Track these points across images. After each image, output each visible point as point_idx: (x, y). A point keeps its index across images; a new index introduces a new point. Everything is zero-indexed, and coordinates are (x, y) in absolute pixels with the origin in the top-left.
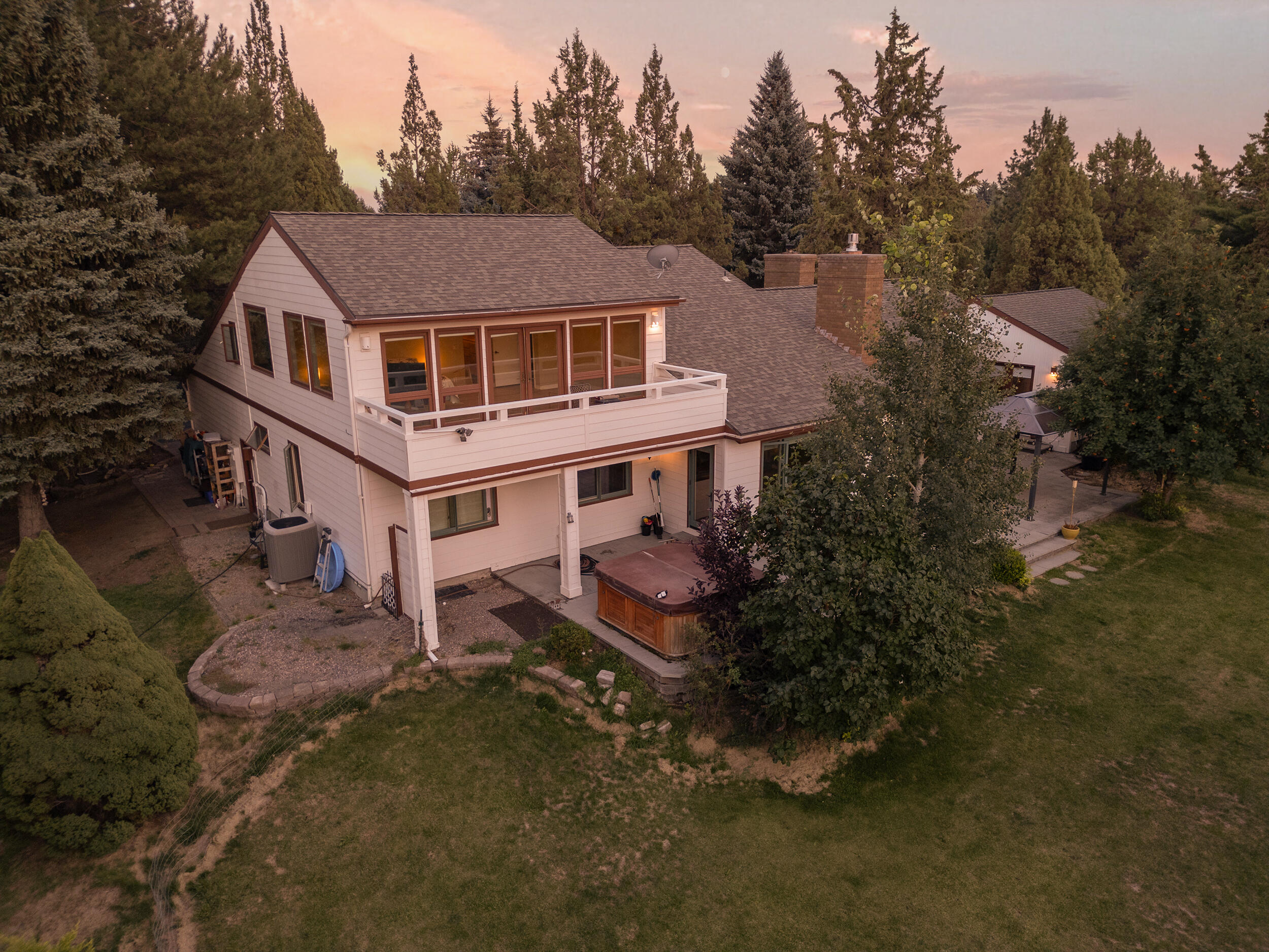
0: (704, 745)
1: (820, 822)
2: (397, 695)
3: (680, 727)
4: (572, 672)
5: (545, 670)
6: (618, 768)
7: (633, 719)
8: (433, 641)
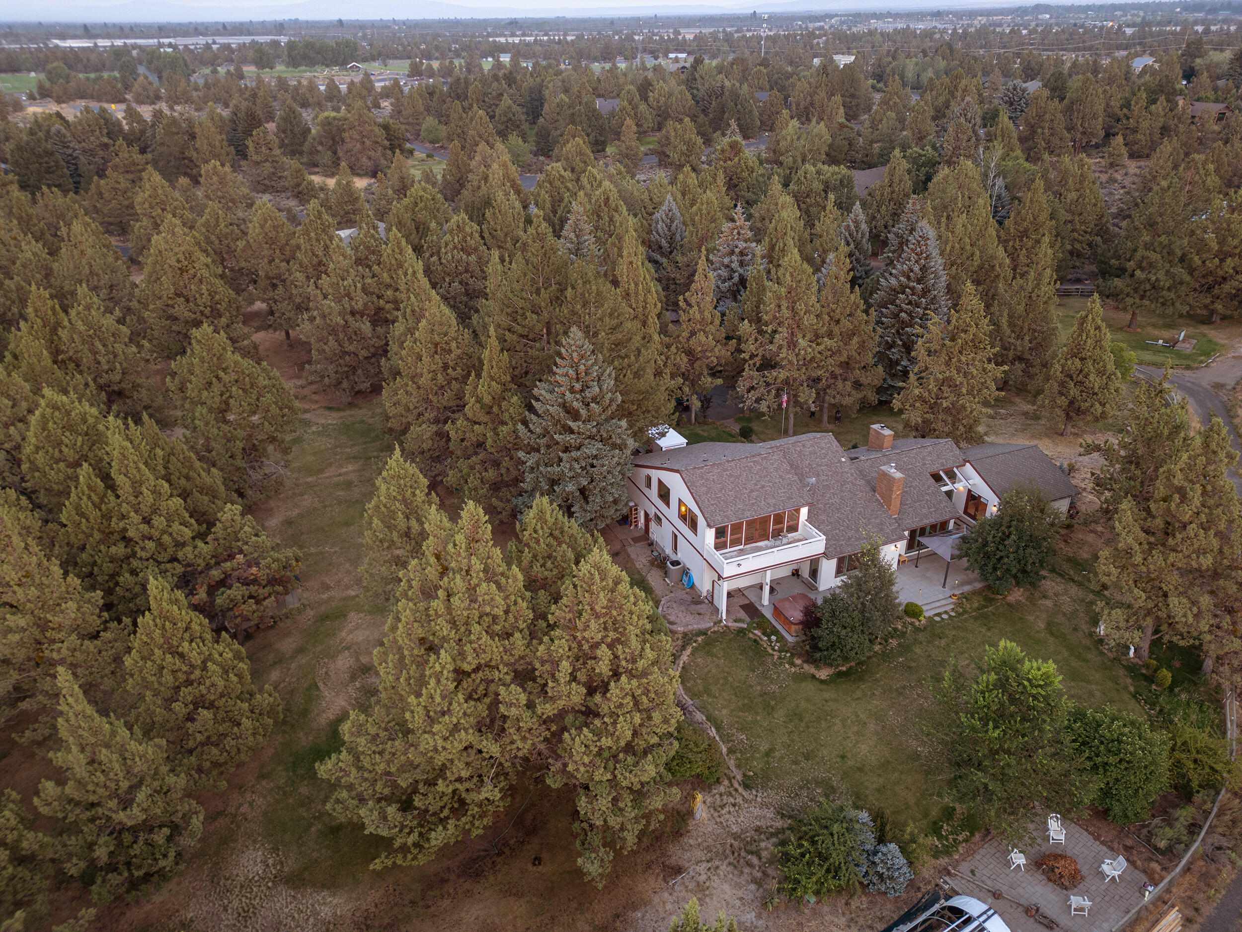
0: (798, 662)
1: (823, 687)
2: (715, 632)
3: (792, 655)
4: (764, 634)
5: (756, 632)
6: (774, 664)
7: (780, 651)
8: (724, 617)
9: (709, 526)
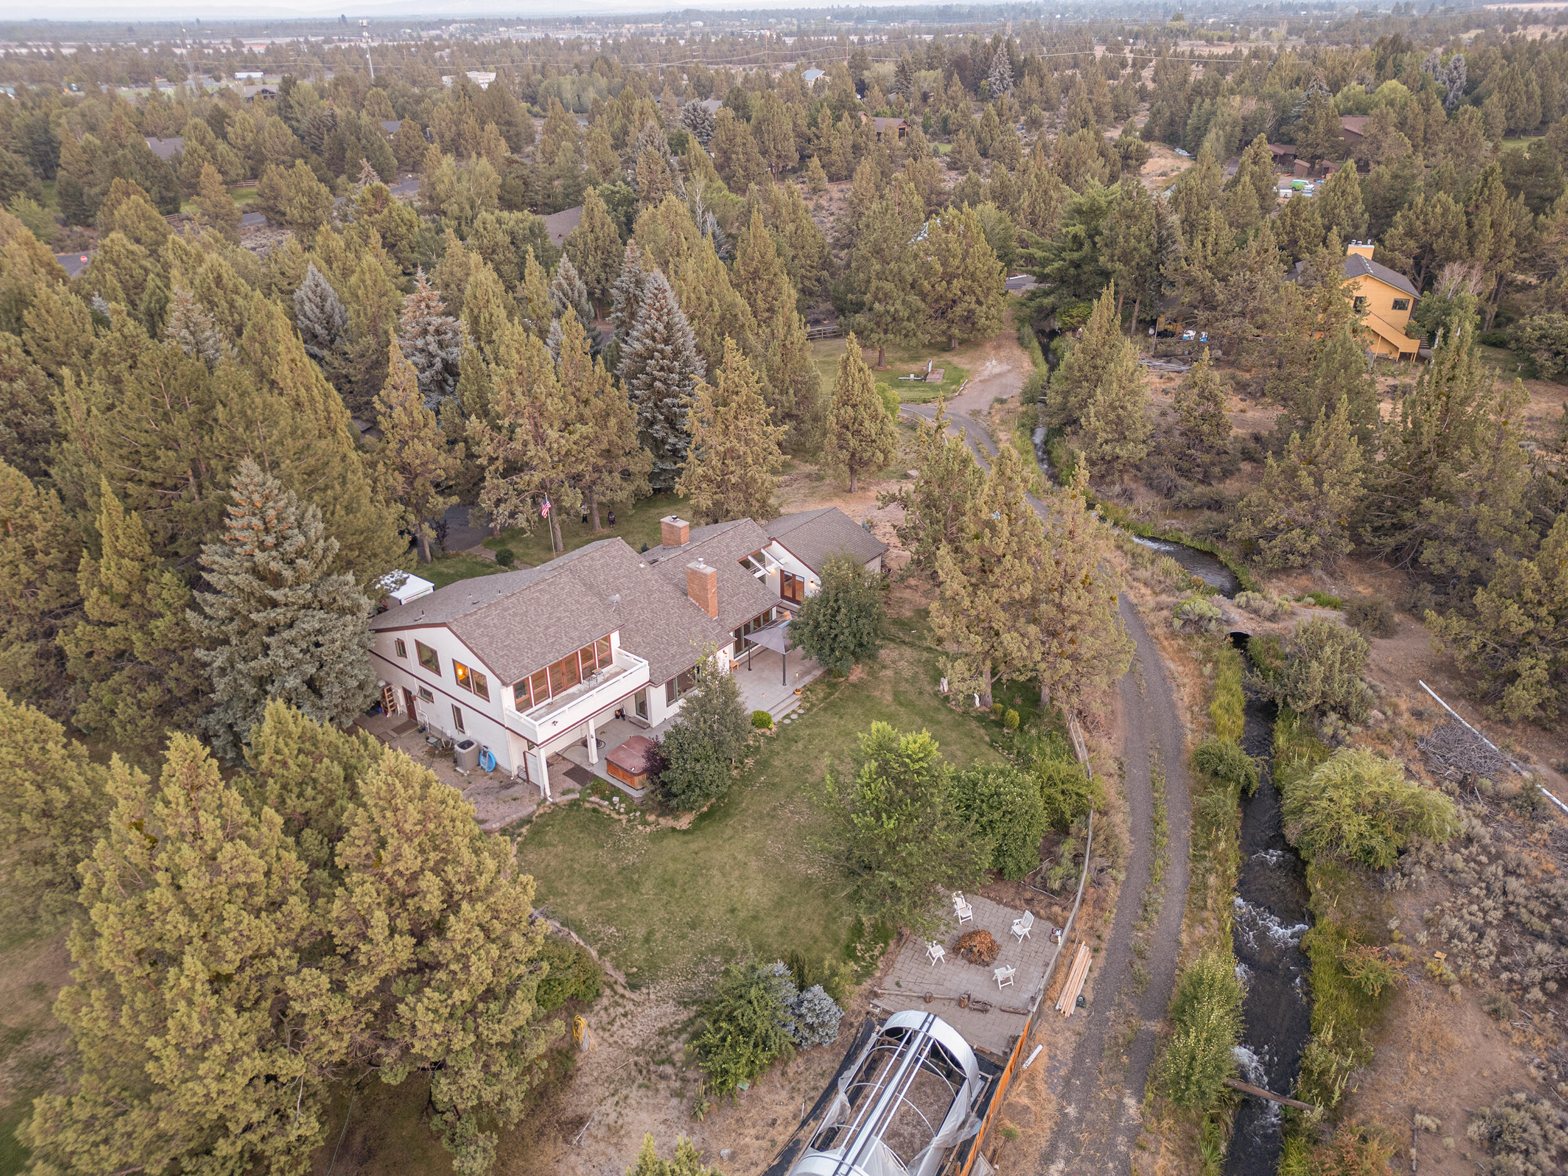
0: (651, 818)
1: (688, 838)
2: (541, 815)
3: (643, 813)
4: (603, 798)
5: (593, 799)
6: (625, 830)
7: (627, 813)
8: (548, 793)
9: (504, 684)
